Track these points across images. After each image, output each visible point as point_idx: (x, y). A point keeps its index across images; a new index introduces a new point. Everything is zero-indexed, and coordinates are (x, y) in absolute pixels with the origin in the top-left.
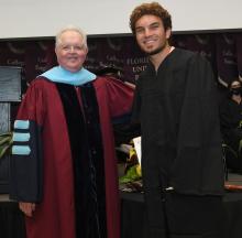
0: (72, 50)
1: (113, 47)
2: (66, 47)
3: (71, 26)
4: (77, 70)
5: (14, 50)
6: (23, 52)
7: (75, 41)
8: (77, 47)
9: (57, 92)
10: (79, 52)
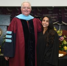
0: (26, 9)
1: (39, 10)
2: (24, 8)
4: (27, 15)
5: (9, 10)
8: (28, 8)
10: (29, 10)
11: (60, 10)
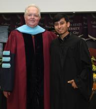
0: (33, 17)
2: (30, 15)
5: (5, 19)
6: (9, 19)
9: (23, 37)
11: (84, 18)
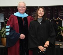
3: (22, 1)
7: (23, 5)
